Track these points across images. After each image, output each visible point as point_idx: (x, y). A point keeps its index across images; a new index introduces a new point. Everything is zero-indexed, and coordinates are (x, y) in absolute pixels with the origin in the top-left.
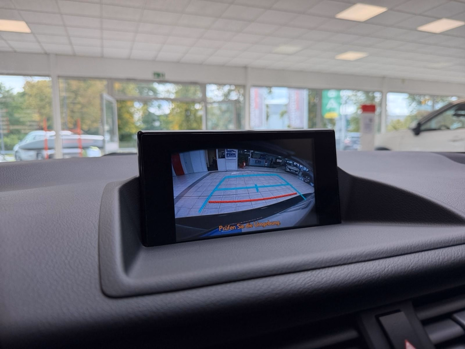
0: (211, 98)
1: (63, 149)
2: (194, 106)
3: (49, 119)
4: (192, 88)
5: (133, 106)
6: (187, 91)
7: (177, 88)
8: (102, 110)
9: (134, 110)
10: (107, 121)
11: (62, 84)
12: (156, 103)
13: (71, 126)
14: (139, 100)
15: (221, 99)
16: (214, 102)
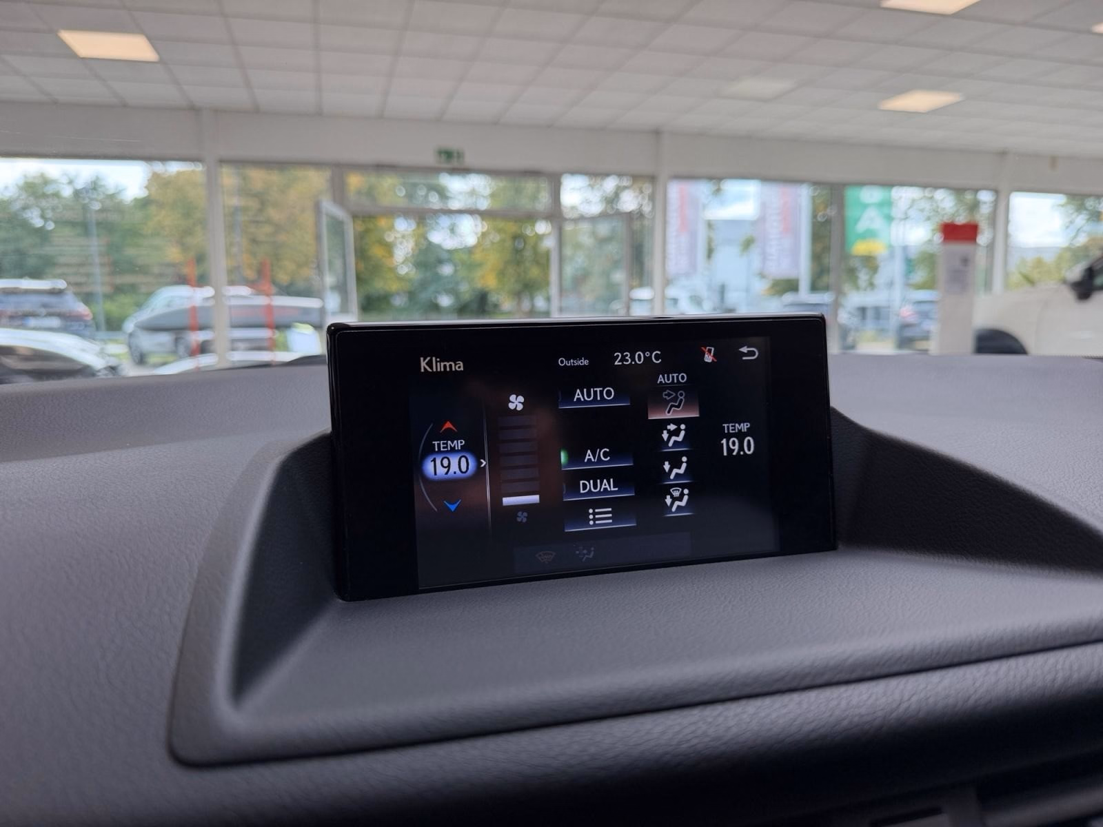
0: (573, 208)
1: (233, 329)
2: (534, 226)
3: (200, 259)
4: (529, 185)
5: (392, 228)
6: (518, 191)
7: (493, 184)
8: (318, 238)
9: (395, 238)
10: (330, 263)
11: (228, 178)
12: (445, 221)
13: (250, 274)
14: (406, 213)
15: (596, 208)
16: (582, 218)
